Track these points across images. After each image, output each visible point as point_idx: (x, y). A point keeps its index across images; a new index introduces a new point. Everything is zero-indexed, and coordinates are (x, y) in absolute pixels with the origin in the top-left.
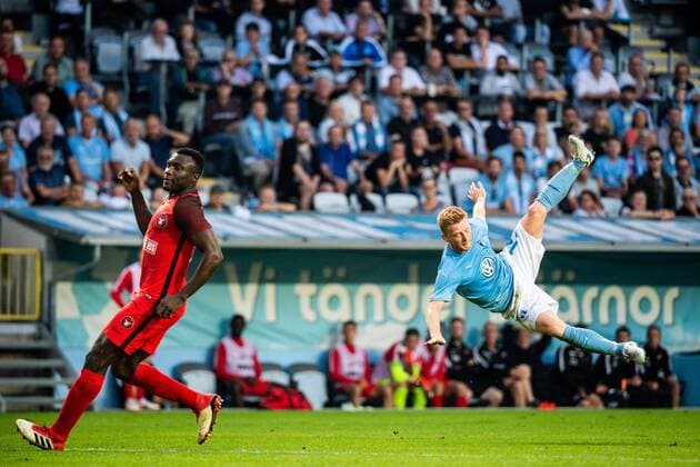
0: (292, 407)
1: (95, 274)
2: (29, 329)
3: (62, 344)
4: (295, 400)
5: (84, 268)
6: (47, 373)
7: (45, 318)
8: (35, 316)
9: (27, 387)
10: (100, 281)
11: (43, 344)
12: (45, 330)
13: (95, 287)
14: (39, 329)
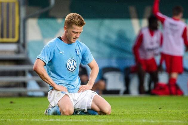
0: (171, 93)
1: (52, 14)
2: (13, 47)
3: (31, 56)
4: (173, 89)
5: (45, 10)
6: (23, 73)
7: (22, 41)
8: (16, 39)
9: (11, 82)
10: (54, 18)
11: (21, 56)
12: (21, 48)
13: (51, 22)
14: (19, 48)
